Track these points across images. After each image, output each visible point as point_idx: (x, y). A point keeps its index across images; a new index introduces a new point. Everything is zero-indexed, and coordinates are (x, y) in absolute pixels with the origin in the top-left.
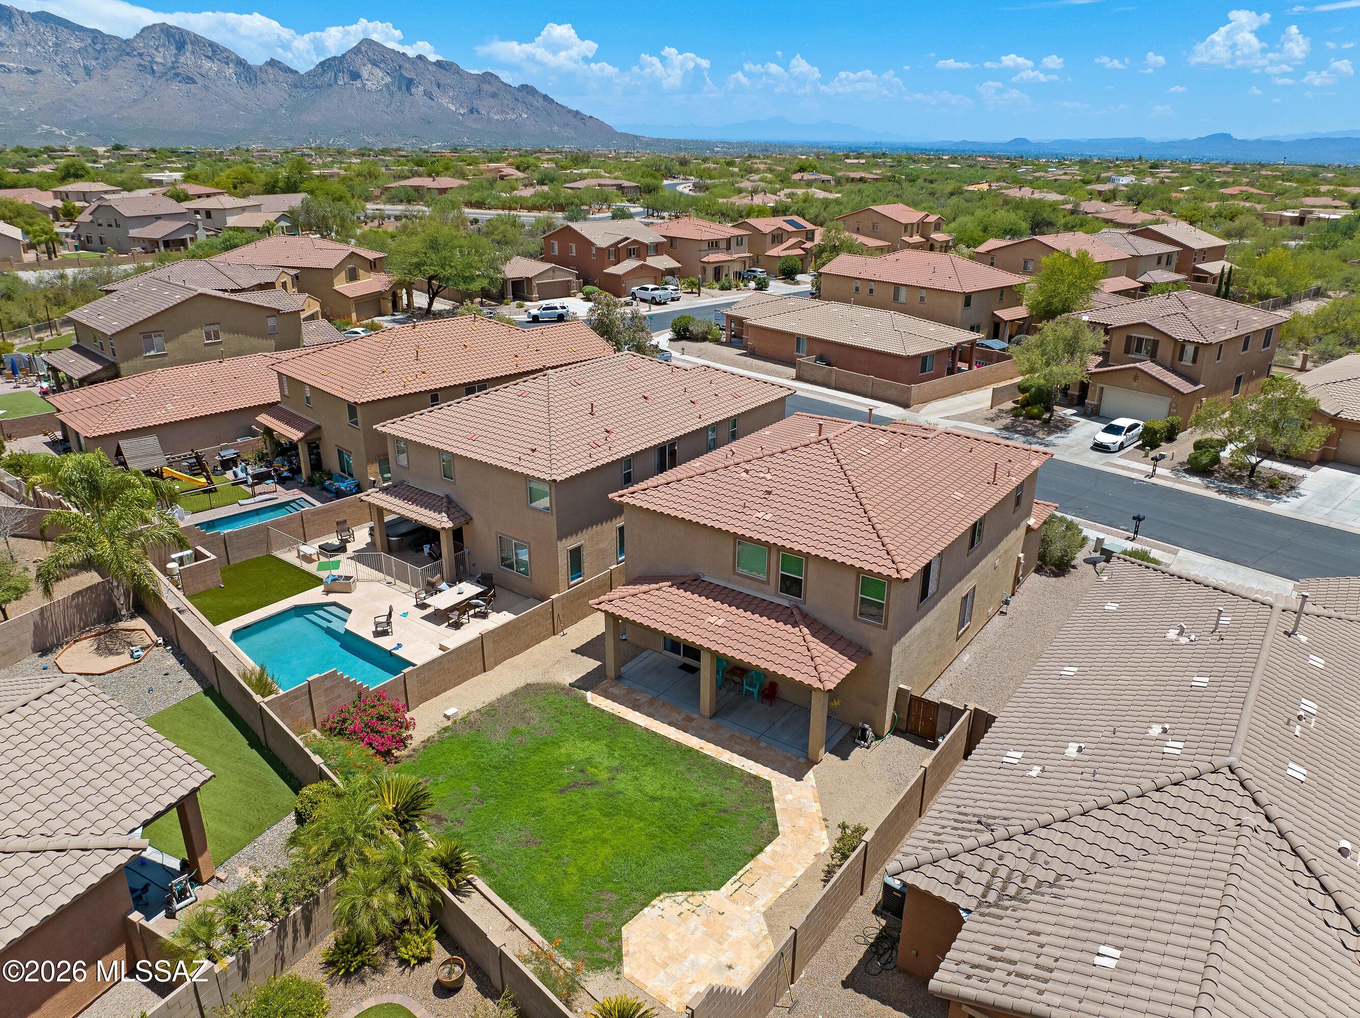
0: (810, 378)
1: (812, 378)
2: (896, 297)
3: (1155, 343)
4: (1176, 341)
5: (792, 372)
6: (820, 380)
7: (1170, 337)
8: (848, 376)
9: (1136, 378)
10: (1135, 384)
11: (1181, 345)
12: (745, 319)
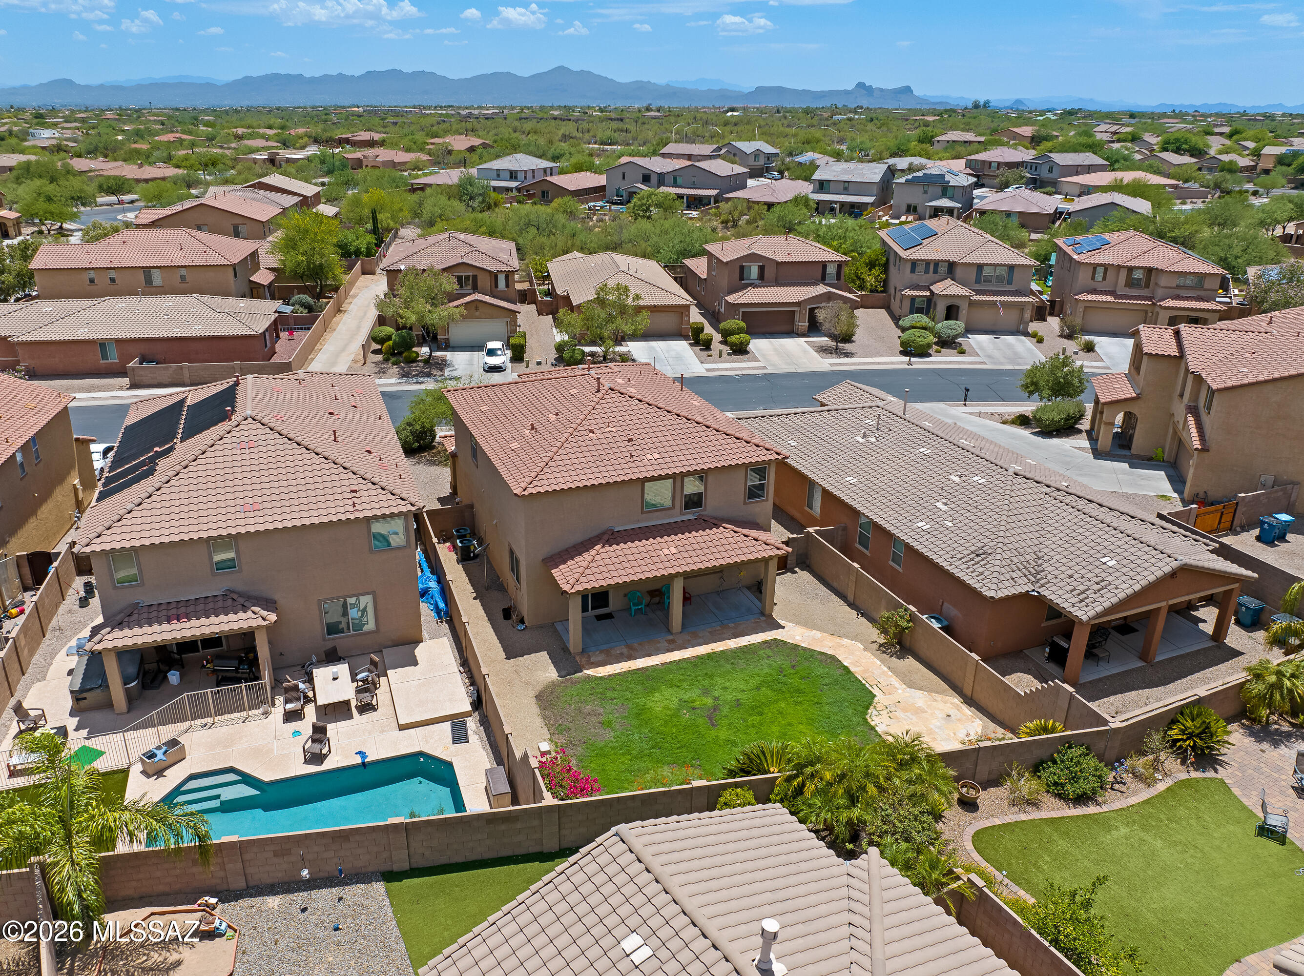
0: (151, 382)
1: (155, 382)
2: (149, 281)
3: (475, 277)
4: (490, 272)
5: (126, 381)
6: (167, 380)
7: (486, 270)
8: (206, 368)
9: (477, 309)
10: (477, 314)
11: (494, 276)
12: (10, 336)
